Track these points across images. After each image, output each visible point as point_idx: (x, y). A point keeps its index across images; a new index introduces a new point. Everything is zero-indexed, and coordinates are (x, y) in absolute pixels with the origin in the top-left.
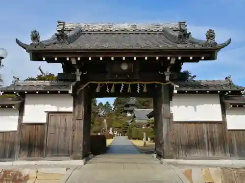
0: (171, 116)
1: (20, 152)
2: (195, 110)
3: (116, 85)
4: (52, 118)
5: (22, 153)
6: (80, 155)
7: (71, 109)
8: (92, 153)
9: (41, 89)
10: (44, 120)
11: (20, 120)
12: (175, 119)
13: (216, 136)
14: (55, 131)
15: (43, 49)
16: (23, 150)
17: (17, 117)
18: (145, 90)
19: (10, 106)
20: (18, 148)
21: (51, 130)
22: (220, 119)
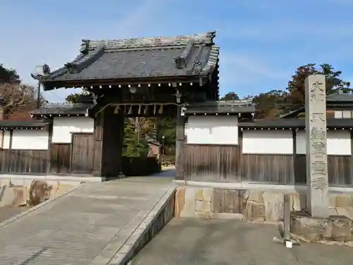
0: (185, 138)
1: (51, 169)
2: (211, 133)
3: (133, 107)
4: (76, 139)
5: (53, 170)
6: (99, 172)
7: (92, 130)
8: (124, 174)
9: (62, 113)
10: (69, 141)
11: (50, 141)
12: (189, 141)
13: (230, 159)
14: (79, 151)
15: (51, 80)
16: (54, 167)
17: (47, 137)
18: (161, 111)
19: (39, 128)
20: (49, 164)
21: (76, 149)
22: (236, 142)
